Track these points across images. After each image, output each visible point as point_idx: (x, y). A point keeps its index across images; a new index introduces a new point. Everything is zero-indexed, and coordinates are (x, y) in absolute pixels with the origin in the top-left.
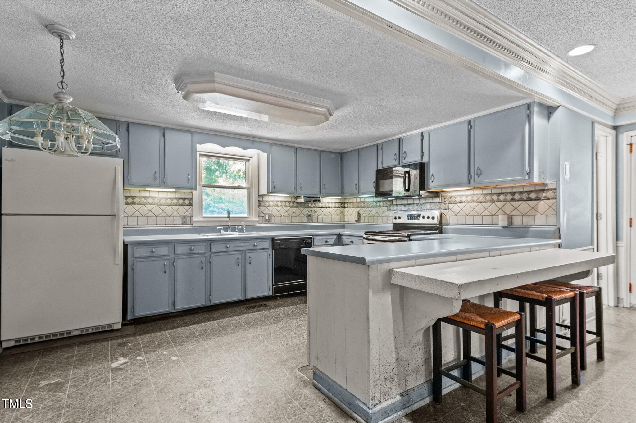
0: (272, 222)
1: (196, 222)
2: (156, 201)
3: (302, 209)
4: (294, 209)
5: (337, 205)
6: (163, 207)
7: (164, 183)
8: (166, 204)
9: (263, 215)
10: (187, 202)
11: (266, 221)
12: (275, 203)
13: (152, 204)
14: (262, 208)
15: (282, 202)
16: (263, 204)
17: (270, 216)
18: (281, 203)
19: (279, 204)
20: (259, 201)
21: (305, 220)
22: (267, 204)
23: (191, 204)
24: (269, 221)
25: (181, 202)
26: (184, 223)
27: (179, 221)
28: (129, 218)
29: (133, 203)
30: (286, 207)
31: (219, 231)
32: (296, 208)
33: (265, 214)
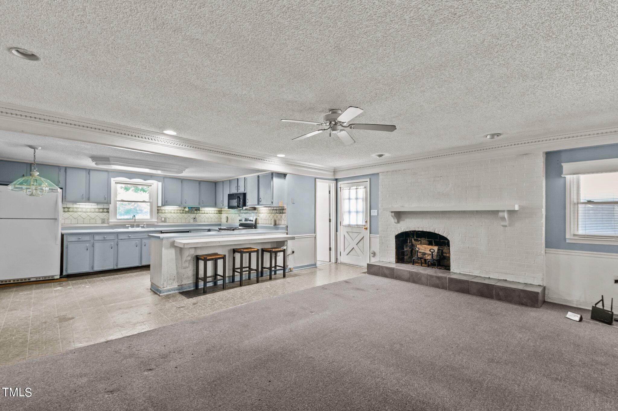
0: (167, 222)
1: (111, 222)
2: (84, 210)
3: (189, 214)
4: (183, 214)
5: (216, 212)
6: (89, 214)
7: (88, 200)
8: (90, 212)
9: (160, 218)
10: (105, 210)
11: (162, 221)
12: (169, 211)
13: (81, 212)
14: (160, 214)
15: (174, 210)
16: (160, 211)
17: (165, 219)
19: (173, 212)
20: (158, 210)
21: (192, 221)
22: (163, 211)
23: (108, 212)
24: (165, 221)
25: (101, 210)
26: (103, 222)
27: (100, 221)
30: (177, 213)
31: (128, 227)
32: (185, 214)
33: (162, 218)
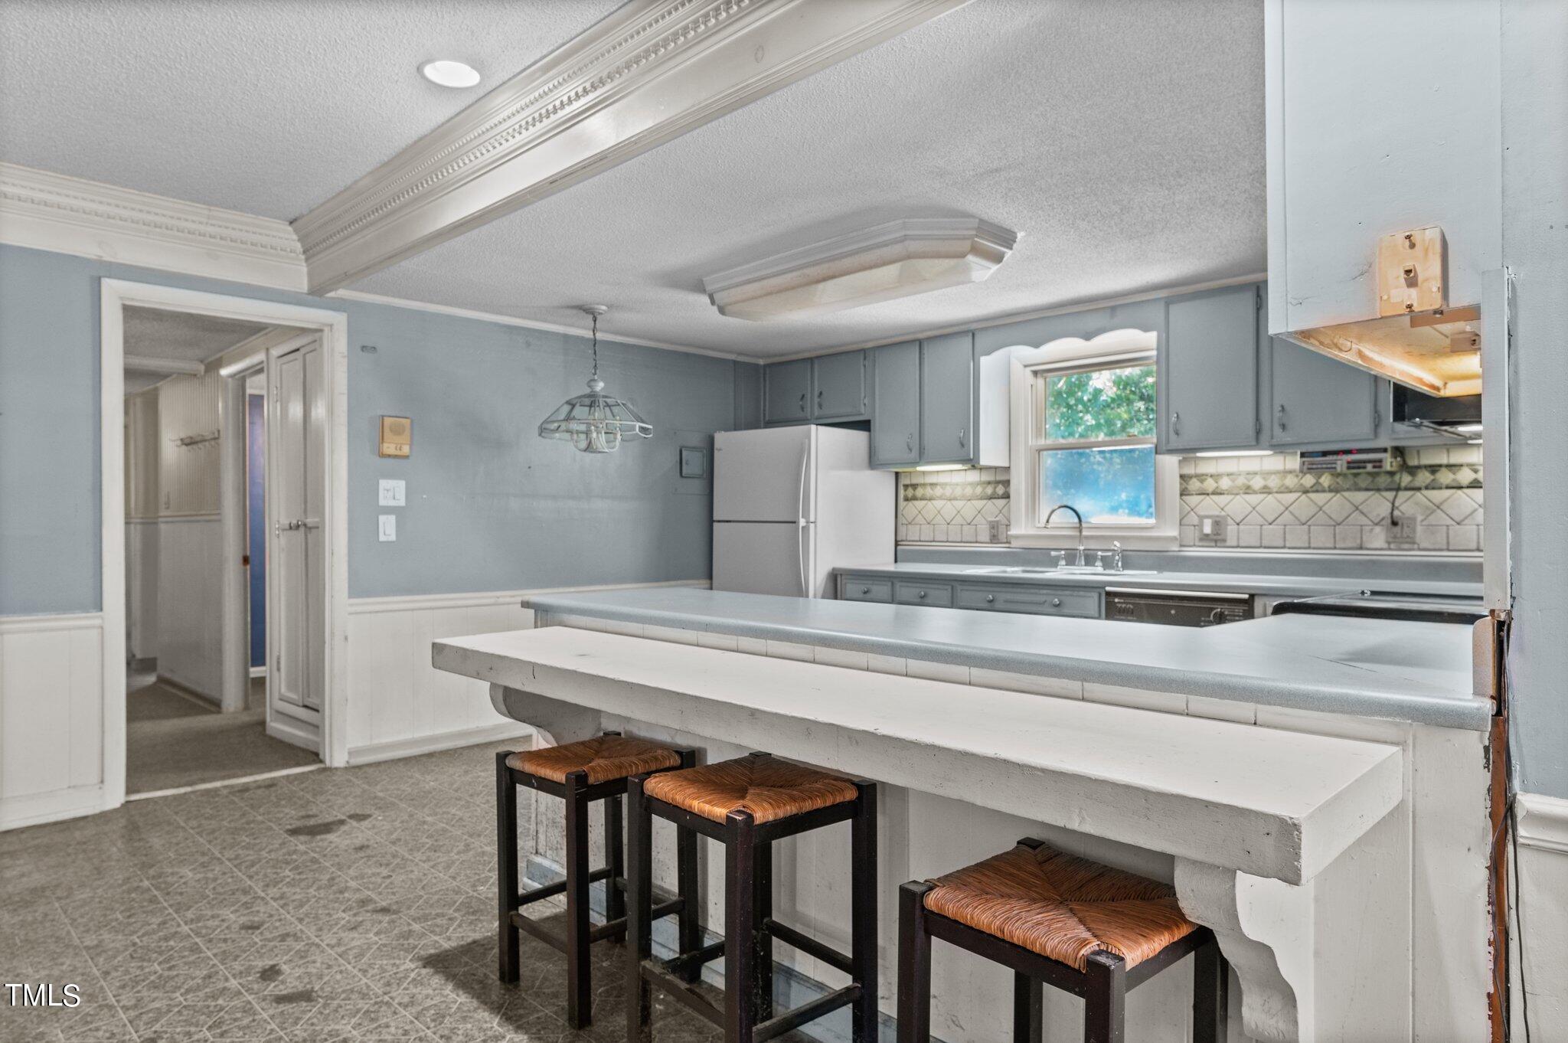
0: (1228, 543)
1: (1017, 537)
2: (948, 492)
3: (1359, 496)
4: (1320, 498)
6: (959, 504)
8: (964, 498)
9: (1196, 521)
10: (1000, 490)
11: (1205, 538)
12: (1241, 481)
13: (941, 498)
14: (1193, 500)
16: (1194, 484)
17: (1218, 523)
18: (1264, 479)
19: (1257, 483)
20: (1182, 477)
22: (1212, 484)
23: (1007, 496)
24: (1216, 538)
25: (989, 490)
26: (994, 539)
27: (985, 536)
28: (910, 526)
29: (914, 498)
32: (1329, 495)
33: (1202, 518)
